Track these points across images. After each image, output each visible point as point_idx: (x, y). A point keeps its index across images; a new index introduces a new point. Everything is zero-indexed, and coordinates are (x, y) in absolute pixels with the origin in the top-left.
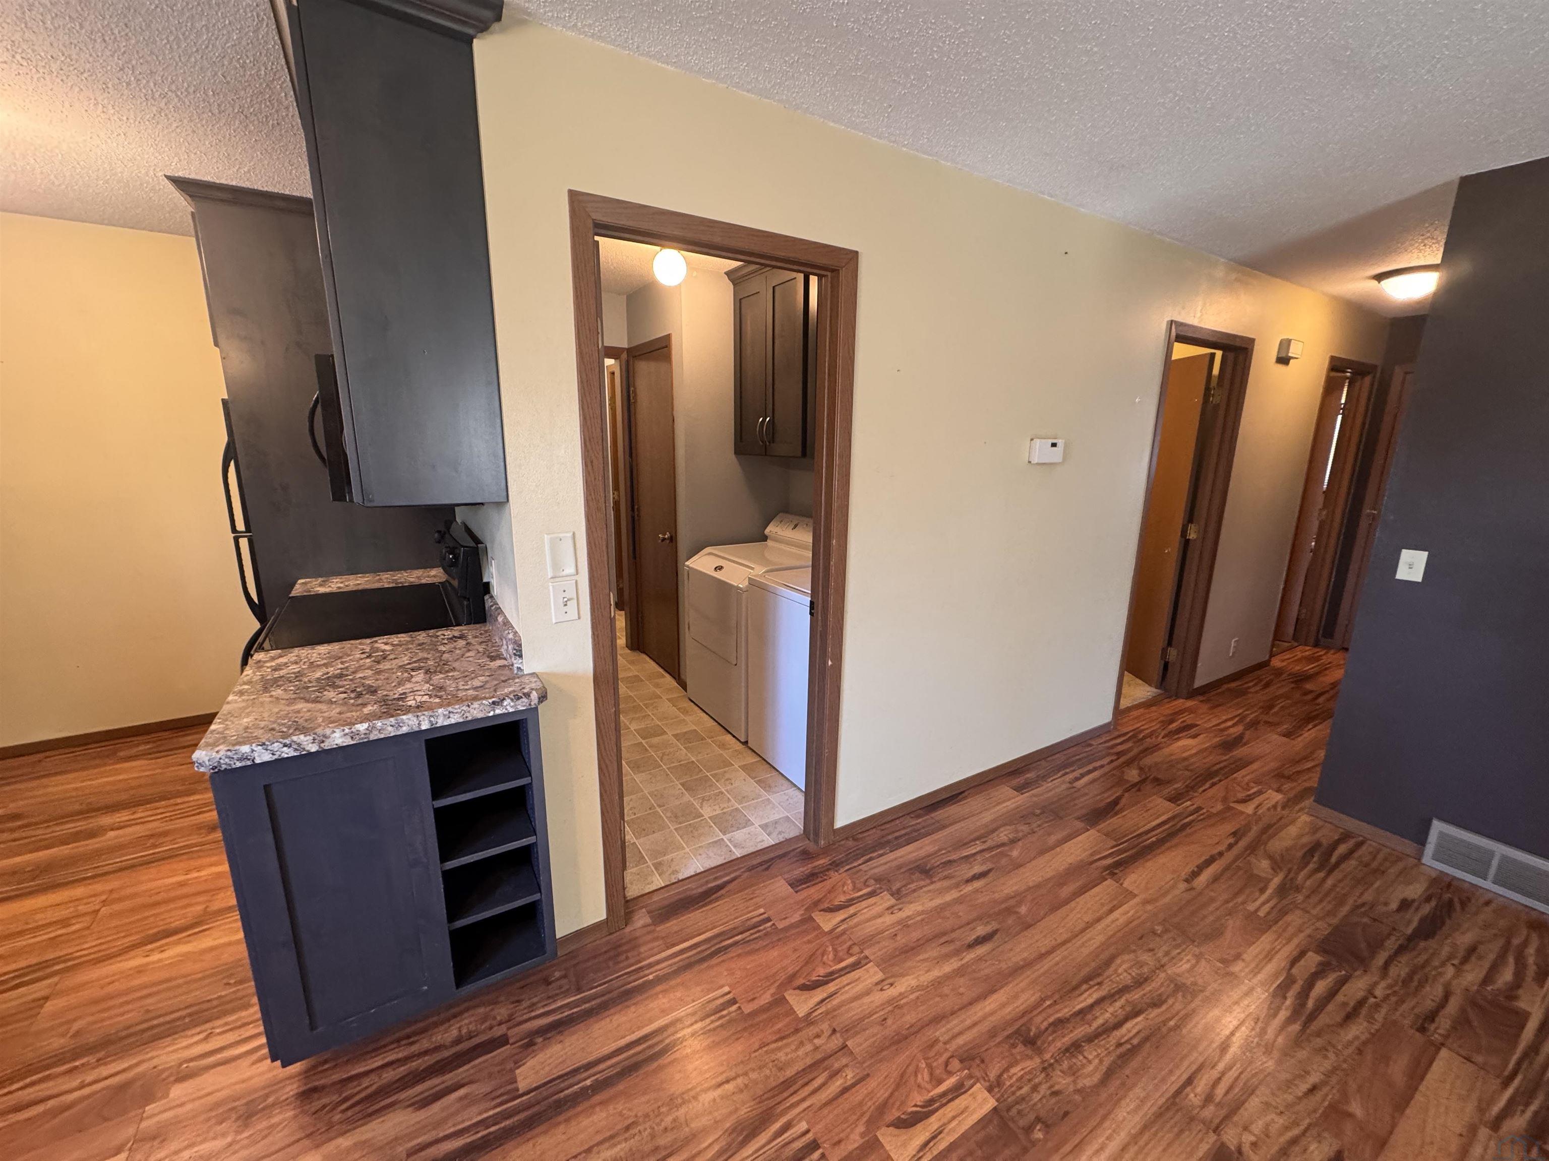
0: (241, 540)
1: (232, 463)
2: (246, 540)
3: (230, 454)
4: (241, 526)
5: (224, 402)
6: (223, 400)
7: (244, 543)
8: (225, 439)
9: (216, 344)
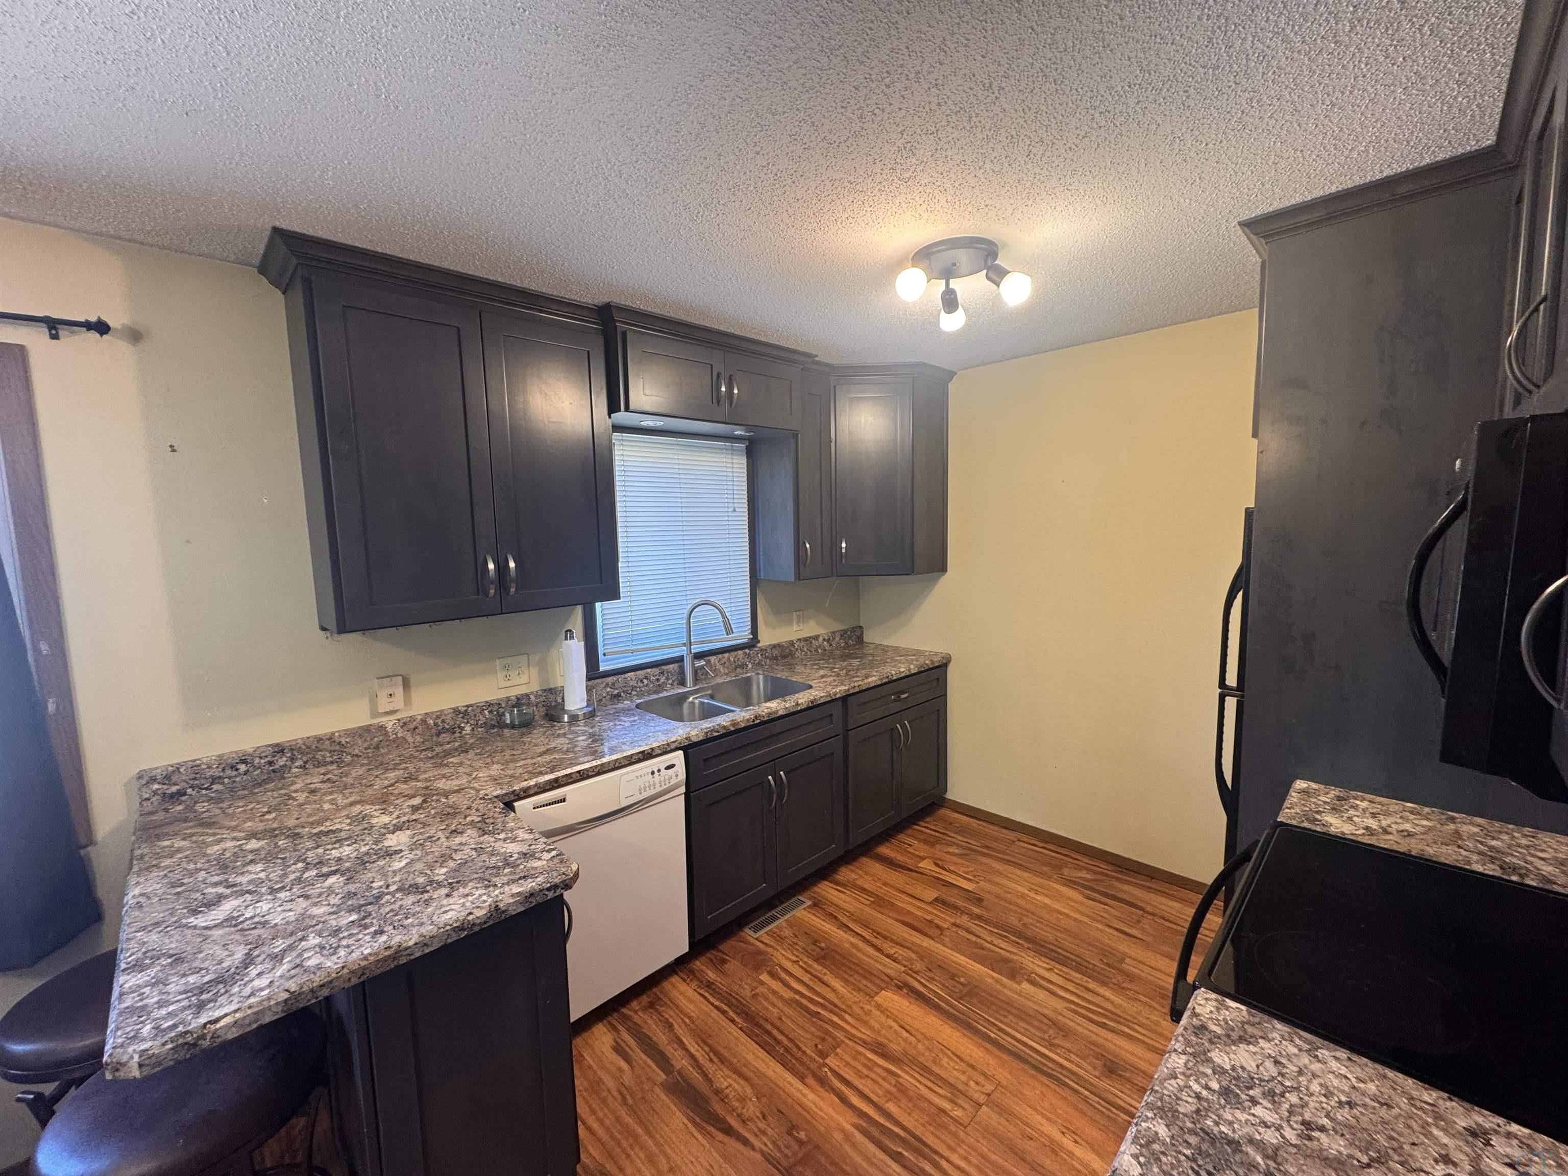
0: (1227, 698)
1: (1240, 594)
2: (1235, 699)
3: (1240, 582)
4: (1232, 680)
5: (1249, 513)
6: (1247, 509)
7: (1231, 703)
8: (1237, 560)
9: (1255, 435)
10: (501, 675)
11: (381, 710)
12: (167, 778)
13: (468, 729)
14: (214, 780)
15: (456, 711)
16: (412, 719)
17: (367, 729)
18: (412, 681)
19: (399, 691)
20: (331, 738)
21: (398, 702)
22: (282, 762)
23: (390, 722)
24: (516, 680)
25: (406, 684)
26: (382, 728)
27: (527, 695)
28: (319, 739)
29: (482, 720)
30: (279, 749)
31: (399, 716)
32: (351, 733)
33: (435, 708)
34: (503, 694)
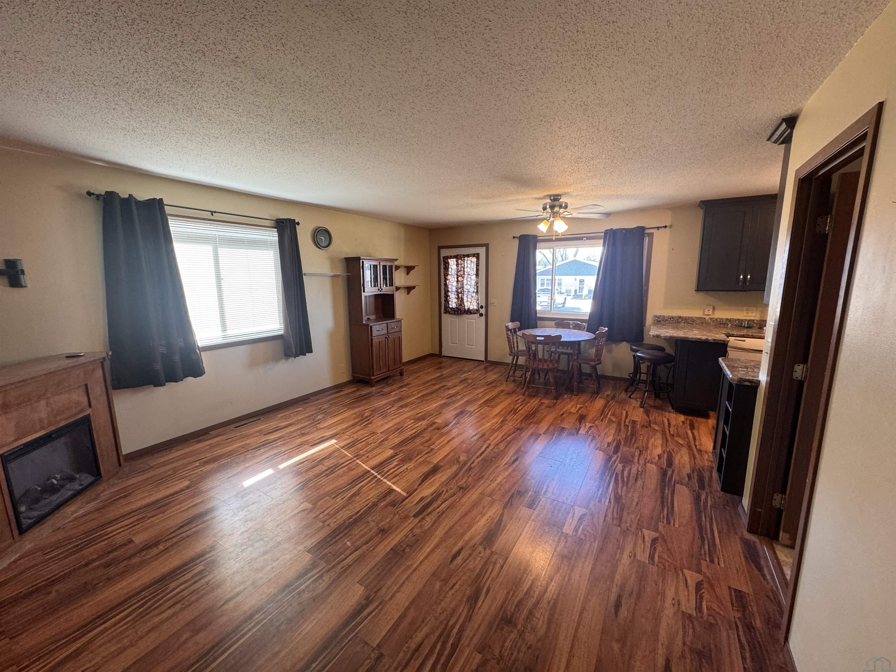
10: (745, 312)
11: (706, 313)
12: (659, 317)
13: (730, 325)
14: (667, 320)
15: (727, 319)
16: (713, 318)
17: (701, 318)
18: (716, 308)
19: (711, 310)
20: (692, 318)
21: (710, 312)
22: (680, 320)
23: (707, 317)
24: (750, 314)
25: (714, 309)
26: (705, 318)
27: (754, 320)
28: (689, 317)
29: (735, 324)
30: (680, 317)
31: (710, 316)
32: (697, 318)
33: (721, 317)
34: (744, 318)
